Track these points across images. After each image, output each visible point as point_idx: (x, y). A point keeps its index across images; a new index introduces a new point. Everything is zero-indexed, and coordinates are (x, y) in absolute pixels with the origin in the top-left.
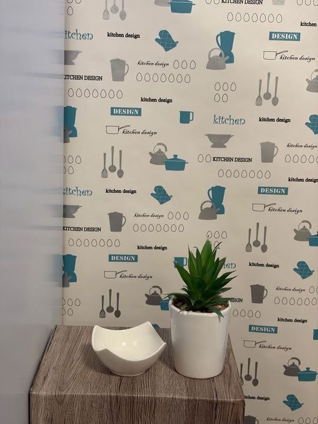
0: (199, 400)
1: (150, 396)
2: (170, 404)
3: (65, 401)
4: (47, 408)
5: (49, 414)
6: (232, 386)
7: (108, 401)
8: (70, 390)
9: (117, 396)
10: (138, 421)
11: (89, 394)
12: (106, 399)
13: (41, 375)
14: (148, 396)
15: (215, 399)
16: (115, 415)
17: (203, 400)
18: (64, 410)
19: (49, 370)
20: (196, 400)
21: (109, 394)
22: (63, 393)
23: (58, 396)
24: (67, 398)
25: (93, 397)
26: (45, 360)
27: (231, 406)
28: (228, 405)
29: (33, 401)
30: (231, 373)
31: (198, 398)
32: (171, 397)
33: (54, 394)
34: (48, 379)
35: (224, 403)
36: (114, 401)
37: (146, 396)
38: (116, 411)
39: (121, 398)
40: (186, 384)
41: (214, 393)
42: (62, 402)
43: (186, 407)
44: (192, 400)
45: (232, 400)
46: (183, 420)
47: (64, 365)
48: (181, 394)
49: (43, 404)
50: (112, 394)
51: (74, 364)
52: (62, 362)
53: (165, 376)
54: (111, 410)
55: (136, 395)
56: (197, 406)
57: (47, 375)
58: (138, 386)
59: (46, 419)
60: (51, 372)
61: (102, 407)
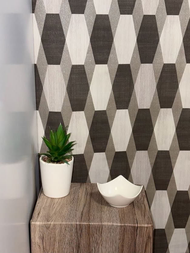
0: (127, 226)
1: (99, 224)
2: (110, 228)
3: (51, 227)
4: (40, 231)
5: (41, 235)
6: (146, 217)
7: (75, 227)
8: (53, 221)
9: (80, 224)
10: (93, 238)
11: (64, 223)
12: (74, 226)
13: (36, 212)
14: (98, 224)
15: (136, 225)
16: (79, 235)
17: (129, 226)
18: (50, 232)
19: (41, 209)
20: (125, 226)
21: (75, 223)
22: (49, 223)
23: (47, 224)
24: (52, 226)
25: (66, 224)
26: (38, 203)
27: (146, 229)
28: (144, 228)
29: (32, 228)
30: (145, 209)
31: (126, 225)
32: (111, 224)
33: (44, 223)
34: (40, 215)
35: (141, 227)
36: (78, 227)
37: (97, 224)
38: (80, 232)
39: (82, 225)
40: (119, 216)
41: (136, 221)
42: (49, 228)
43: (120, 229)
44: (123, 226)
45: (146, 225)
46: (118, 237)
47: (50, 206)
48: (117, 223)
49: (38, 229)
50: (77, 223)
51: (55, 205)
52: (48, 204)
53: (107, 212)
54: (77, 232)
55: (91, 223)
56: (126, 229)
57: (40, 212)
58: (92, 218)
59: (40, 237)
60: (42, 210)
61: (71, 230)
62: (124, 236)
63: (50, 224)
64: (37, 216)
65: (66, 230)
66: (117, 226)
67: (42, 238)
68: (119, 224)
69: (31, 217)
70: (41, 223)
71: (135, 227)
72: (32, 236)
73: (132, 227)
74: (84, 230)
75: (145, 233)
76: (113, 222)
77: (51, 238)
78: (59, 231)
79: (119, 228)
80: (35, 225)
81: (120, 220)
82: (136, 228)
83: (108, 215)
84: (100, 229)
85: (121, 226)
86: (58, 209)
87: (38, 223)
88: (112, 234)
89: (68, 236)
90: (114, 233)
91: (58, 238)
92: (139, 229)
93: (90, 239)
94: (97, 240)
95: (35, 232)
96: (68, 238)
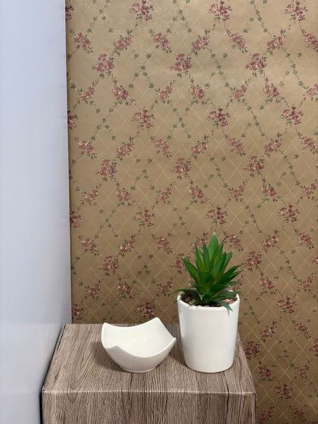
0: (211, 394)
1: (162, 391)
3: (77, 399)
4: (59, 407)
5: (61, 413)
6: (243, 379)
7: (120, 398)
8: (82, 388)
9: (129, 393)
10: (151, 417)
11: (101, 391)
12: (117, 396)
13: (52, 374)
14: (160, 391)
15: (227, 393)
16: (127, 412)
17: (216, 394)
18: (76, 408)
20: (207, 394)
21: (120, 391)
22: (75, 391)
23: (70, 394)
24: (79, 396)
25: (105, 394)
26: (56, 359)
27: (243, 399)
28: (240, 399)
29: (45, 400)
30: (241, 366)
31: (209, 392)
33: (66, 392)
34: (59, 378)
35: (236, 397)
36: (126, 398)
37: (157, 391)
38: (128, 407)
39: (133, 394)
40: (197, 379)
41: (226, 387)
42: (75, 400)
43: (198, 401)
44: (204, 395)
45: (243, 393)
46: (195, 415)
47: (75, 363)
48: (192, 389)
49: (55, 403)
50: (124, 391)
51: (84, 361)
52: (72, 361)
53: (176, 371)
54: (123, 407)
55: (148, 391)
56: (208, 400)
57: (58, 373)
58: (149, 382)
59: (58, 418)
60: (62, 370)
61: (114, 404)
62: (206, 413)
63: (77, 393)
64: (53, 381)
65: (104, 403)
66: (194, 395)
67: (63, 419)
68: (197, 392)
69: (44, 383)
70: (61, 392)
71: (223, 396)
72: (45, 415)
73: (219, 395)
74: (135, 404)
75: (242, 406)
76: (186, 388)
77: (79, 419)
78: (92, 405)
79: (196, 398)
80: (50, 395)
81: (198, 384)
82: (226, 399)
83: (177, 378)
84: (163, 400)
85: (200, 395)
86: (91, 367)
87: (55, 392)
88: (185, 410)
89: (108, 415)
90: (188, 407)
91: (90, 418)
92: (231, 400)
93: (146, 419)
94: (158, 420)
95: (50, 408)
96: (109, 417)
